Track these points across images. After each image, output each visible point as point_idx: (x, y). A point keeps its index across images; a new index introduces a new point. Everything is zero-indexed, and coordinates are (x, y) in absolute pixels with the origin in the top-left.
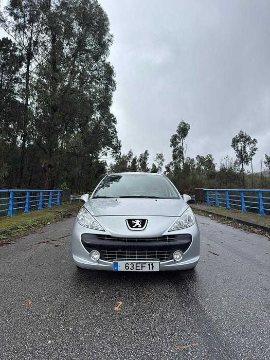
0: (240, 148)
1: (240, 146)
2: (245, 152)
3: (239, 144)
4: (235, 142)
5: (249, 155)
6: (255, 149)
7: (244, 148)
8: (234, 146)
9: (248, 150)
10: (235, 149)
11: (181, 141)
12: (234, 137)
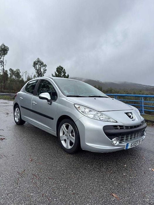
0: (38, 68)
1: (38, 66)
2: (40, 71)
3: (37, 66)
4: (35, 64)
5: (42, 73)
6: (46, 70)
7: (40, 68)
8: (35, 66)
9: (42, 70)
10: (35, 68)
11: (2, 57)
12: (35, 61)
